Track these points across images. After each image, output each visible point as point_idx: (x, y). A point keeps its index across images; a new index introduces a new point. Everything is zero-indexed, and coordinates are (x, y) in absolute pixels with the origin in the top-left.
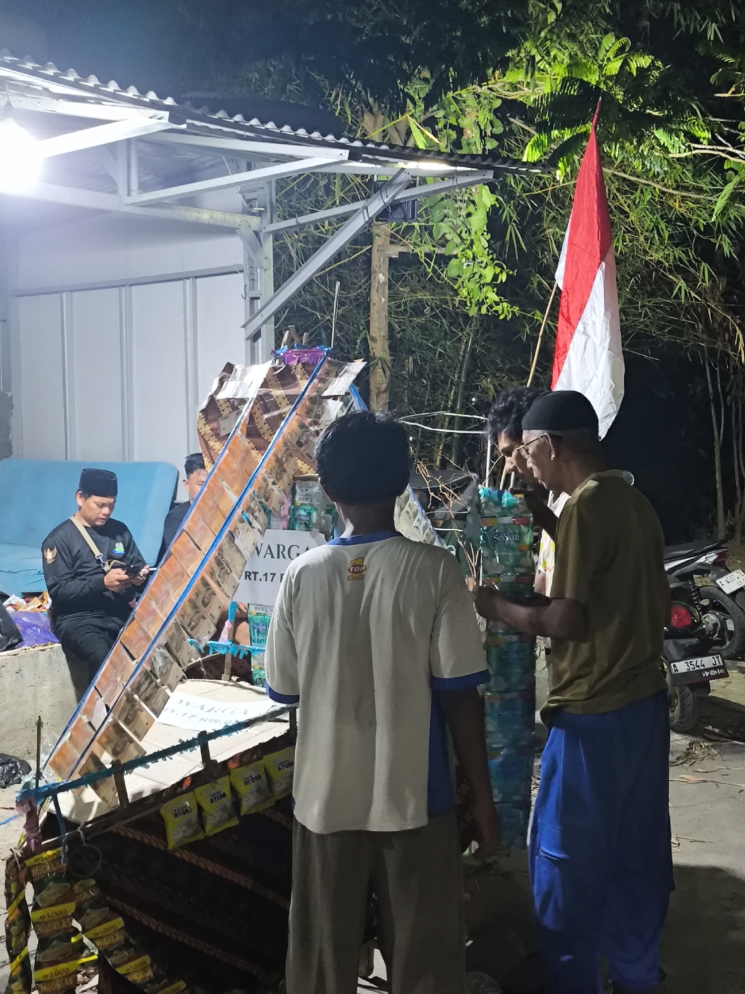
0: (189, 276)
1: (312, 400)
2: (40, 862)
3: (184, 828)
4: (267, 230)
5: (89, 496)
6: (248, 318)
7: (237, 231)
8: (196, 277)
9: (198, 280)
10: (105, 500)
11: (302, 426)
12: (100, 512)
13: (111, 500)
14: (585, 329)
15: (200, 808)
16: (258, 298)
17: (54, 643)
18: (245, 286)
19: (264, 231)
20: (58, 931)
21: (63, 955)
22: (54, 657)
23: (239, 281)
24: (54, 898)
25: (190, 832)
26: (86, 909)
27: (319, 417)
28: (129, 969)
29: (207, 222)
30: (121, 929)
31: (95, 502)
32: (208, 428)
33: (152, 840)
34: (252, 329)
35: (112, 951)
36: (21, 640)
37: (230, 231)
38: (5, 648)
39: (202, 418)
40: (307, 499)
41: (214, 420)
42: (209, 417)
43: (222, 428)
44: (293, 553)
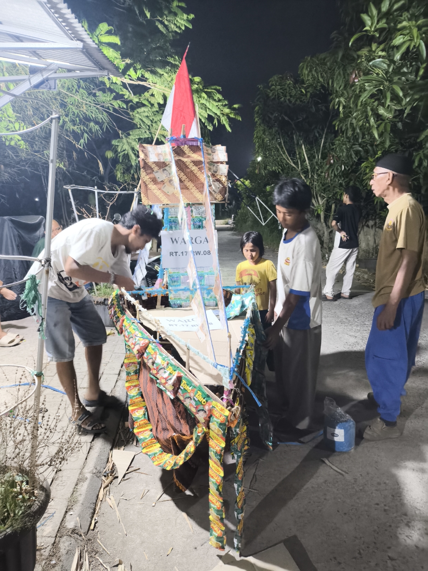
27: (216, 172)
32: (148, 177)
39: (143, 172)
40: (199, 214)
41: (150, 173)
42: (147, 171)
43: (157, 178)
44: (198, 241)
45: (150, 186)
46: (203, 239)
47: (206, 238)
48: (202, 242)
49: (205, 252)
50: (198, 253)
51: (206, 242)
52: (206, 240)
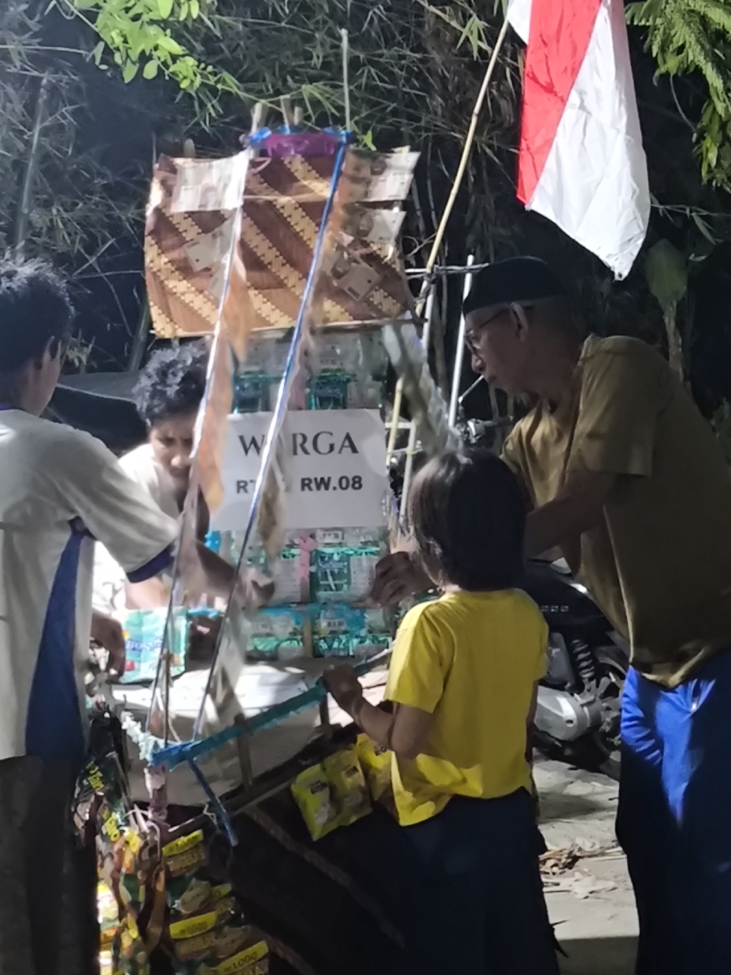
1: (349, 208)
2: (175, 851)
11: (340, 247)
14: (582, 101)
15: (332, 787)
32: (164, 259)
39: (152, 245)
40: (334, 362)
41: (173, 248)
42: (164, 243)
43: (194, 260)
44: (323, 446)
45: (171, 284)
46: (338, 440)
47: (348, 437)
48: (337, 448)
49: (344, 481)
50: (323, 483)
51: (347, 450)
52: (347, 443)
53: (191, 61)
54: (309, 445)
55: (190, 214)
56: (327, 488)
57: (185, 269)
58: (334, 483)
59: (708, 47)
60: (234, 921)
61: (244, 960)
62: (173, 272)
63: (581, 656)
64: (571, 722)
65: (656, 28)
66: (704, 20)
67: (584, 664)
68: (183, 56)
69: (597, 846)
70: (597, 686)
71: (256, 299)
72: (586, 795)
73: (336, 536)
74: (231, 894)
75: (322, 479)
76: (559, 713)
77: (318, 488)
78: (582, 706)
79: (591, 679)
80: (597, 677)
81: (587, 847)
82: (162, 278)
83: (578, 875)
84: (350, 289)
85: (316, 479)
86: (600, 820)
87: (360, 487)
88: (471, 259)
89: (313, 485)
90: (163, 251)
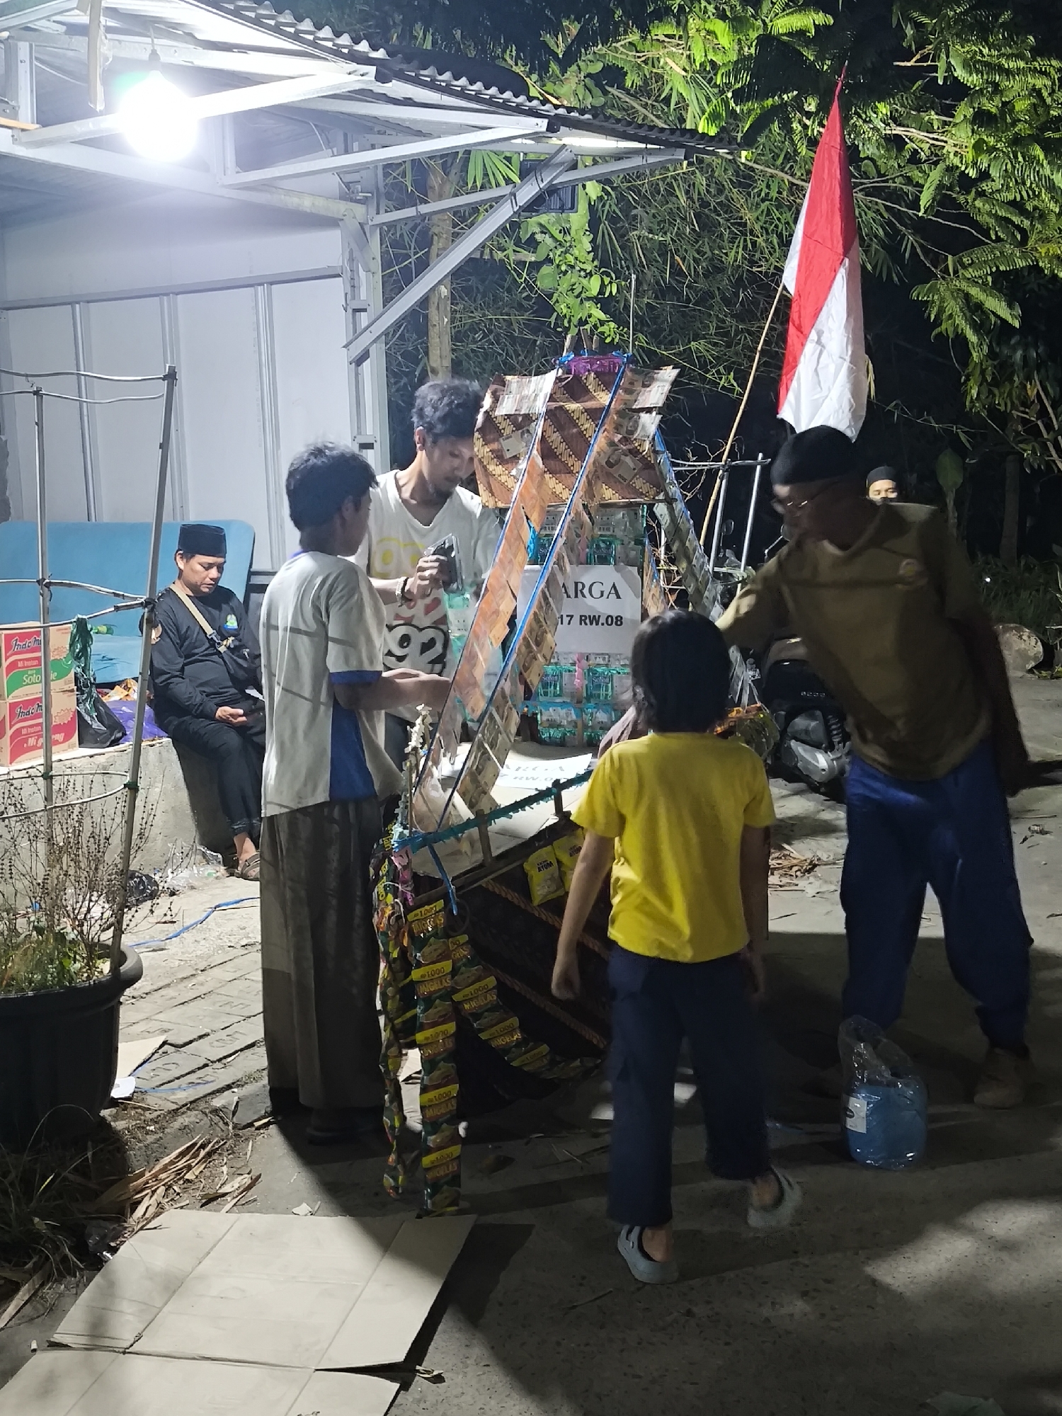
0: (263, 281)
1: (621, 413)
2: (419, 917)
3: (549, 882)
4: (374, 223)
5: (193, 556)
6: (351, 337)
7: (340, 223)
8: (272, 283)
9: (273, 286)
10: (210, 560)
11: (611, 444)
12: (207, 576)
13: (220, 560)
15: (559, 862)
16: (365, 310)
17: (160, 737)
18: (346, 294)
19: (370, 223)
20: (440, 990)
21: (444, 1016)
22: (165, 754)
23: (337, 287)
24: (435, 955)
25: (553, 888)
26: (460, 968)
27: (632, 433)
28: (494, 1033)
29: (308, 211)
30: (494, 988)
31: (200, 564)
32: (487, 450)
33: (513, 897)
34: (357, 350)
35: (482, 1013)
36: (125, 734)
37: (331, 222)
38: (108, 743)
39: (478, 439)
40: (608, 529)
41: (494, 441)
42: (488, 437)
43: (506, 450)
44: (596, 592)
45: (491, 468)
46: (607, 590)
47: (614, 586)
48: (606, 594)
49: (610, 619)
50: (594, 620)
51: (613, 596)
52: (613, 591)
53: (612, 325)
54: (586, 591)
55: (509, 416)
56: (597, 624)
57: (500, 457)
58: (602, 620)
59: (968, 314)
60: (470, 963)
61: (478, 990)
62: (492, 459)
63: (834, 727)
64: (824, 770)
65: (933, 301)
66: (967, 296)
67: (835, 732)
68: (608, 321)
69: (831, 858)
70: (844, 746)
71: (551, 482)
72: (831, 820)
73: (604, 659)
74: (467, 943)
75: (594, 616)
76: (816, 764)
77: (591, 624)
78: (833, 760)
79: (839, 743)
80: (844, 741)
81: (824, 858)
82: (485, 463)
83: (812, 879)
84: (620, 476)
85: (590, 616)
86: (837, 839)
87: (621, 623)
88: (761, 455)
89: (588, 621)
90: (486, 443)
